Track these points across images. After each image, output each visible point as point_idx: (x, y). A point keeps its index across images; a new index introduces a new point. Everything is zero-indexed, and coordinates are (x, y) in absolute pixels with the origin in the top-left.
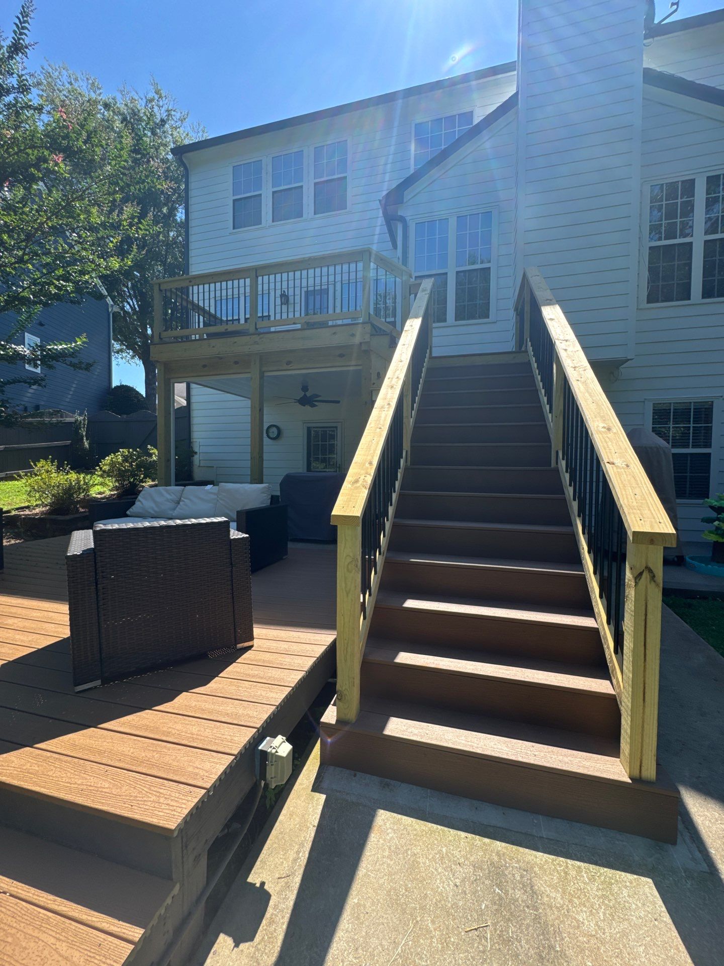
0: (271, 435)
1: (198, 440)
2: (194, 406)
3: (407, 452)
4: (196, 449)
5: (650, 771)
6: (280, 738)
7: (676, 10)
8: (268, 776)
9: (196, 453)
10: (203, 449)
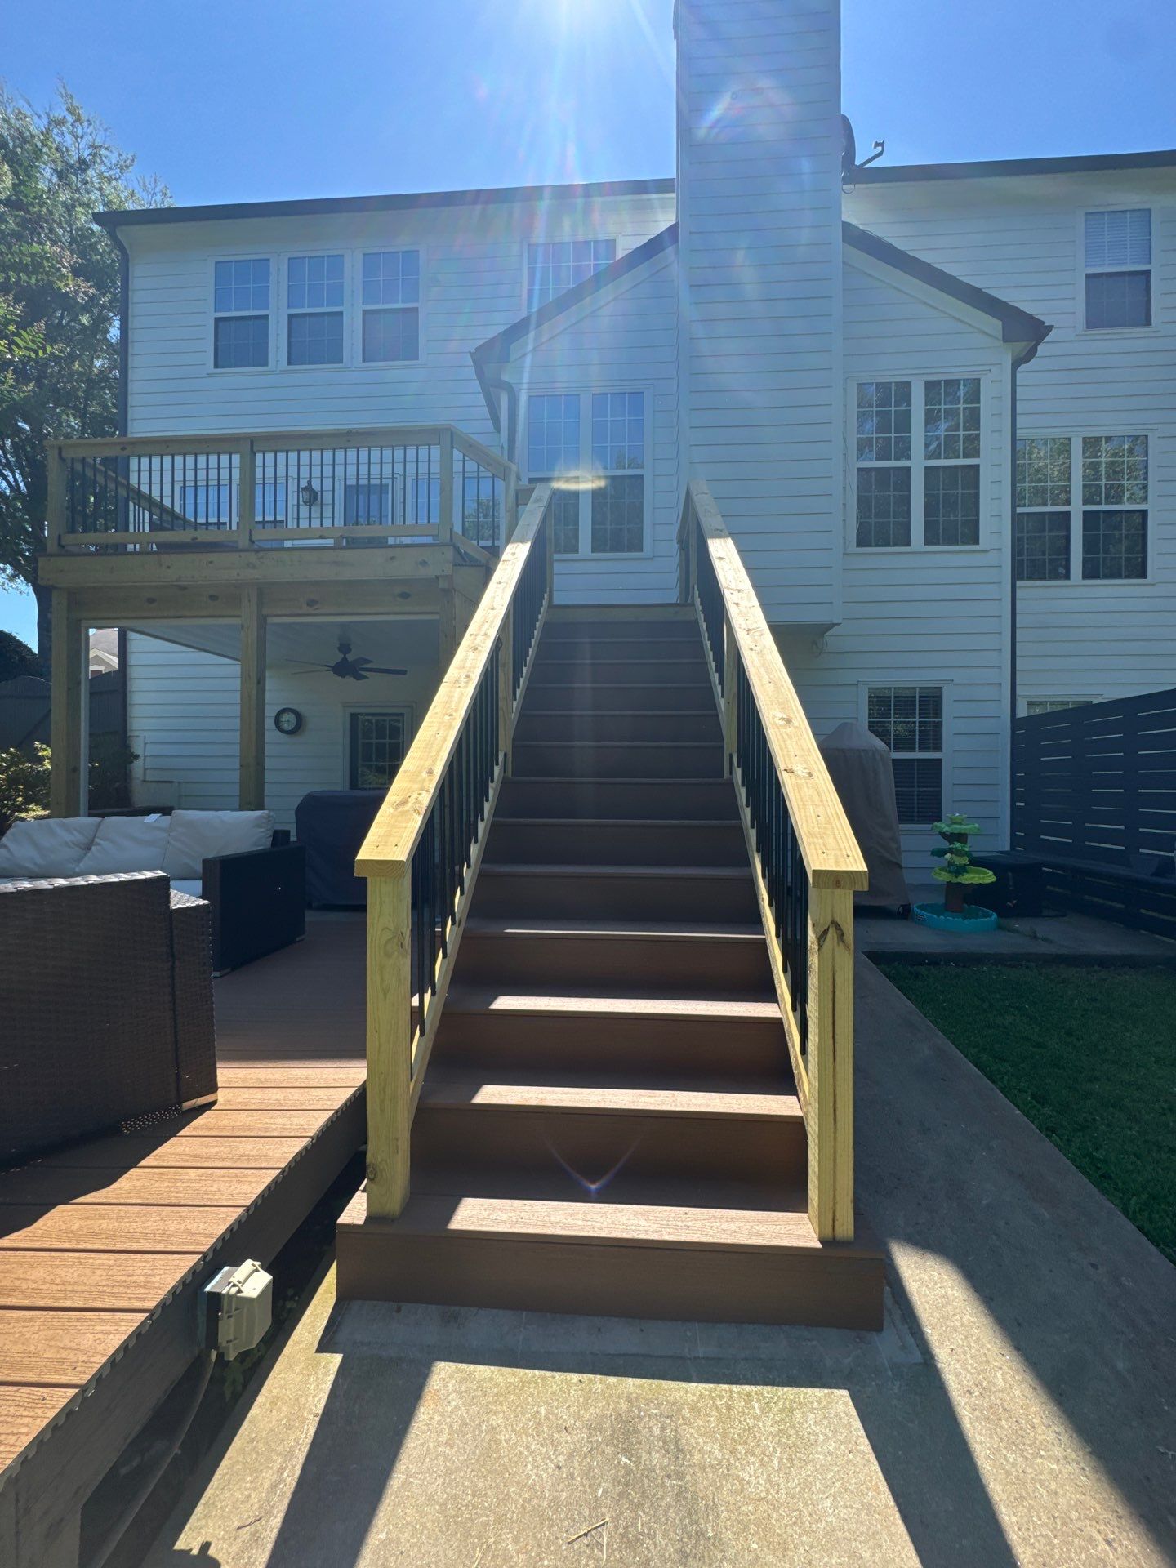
0: (286, 726)
1: (142, 734)
2: (134, 672)
3: (505, 755)
4: (137, 748)
5: (846, 1228)
6: (248, 1265)
7: (880, 154)
8: (222, 1340)
9: (137, 757)
10: (151, 750)
